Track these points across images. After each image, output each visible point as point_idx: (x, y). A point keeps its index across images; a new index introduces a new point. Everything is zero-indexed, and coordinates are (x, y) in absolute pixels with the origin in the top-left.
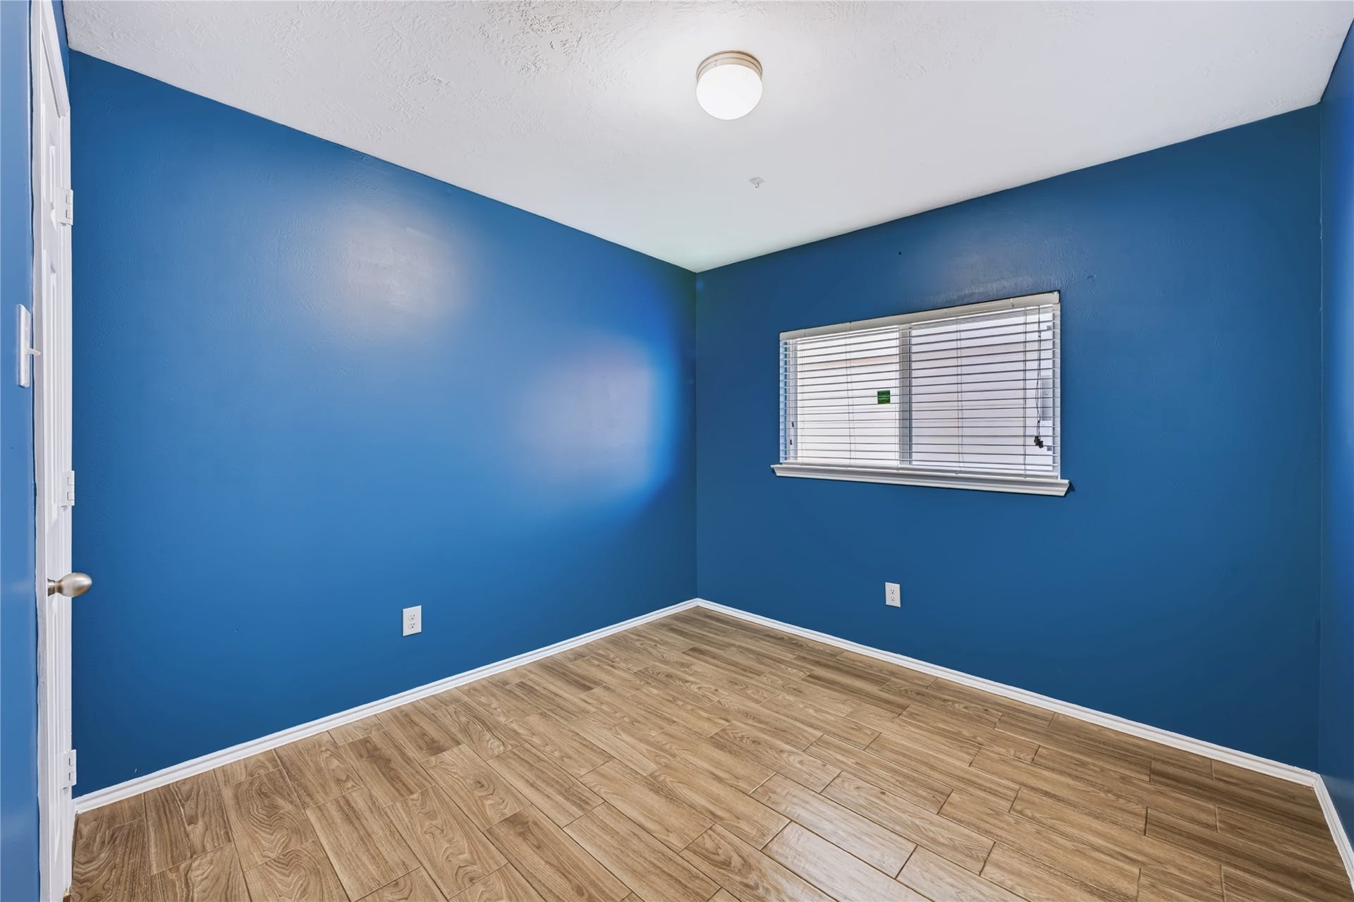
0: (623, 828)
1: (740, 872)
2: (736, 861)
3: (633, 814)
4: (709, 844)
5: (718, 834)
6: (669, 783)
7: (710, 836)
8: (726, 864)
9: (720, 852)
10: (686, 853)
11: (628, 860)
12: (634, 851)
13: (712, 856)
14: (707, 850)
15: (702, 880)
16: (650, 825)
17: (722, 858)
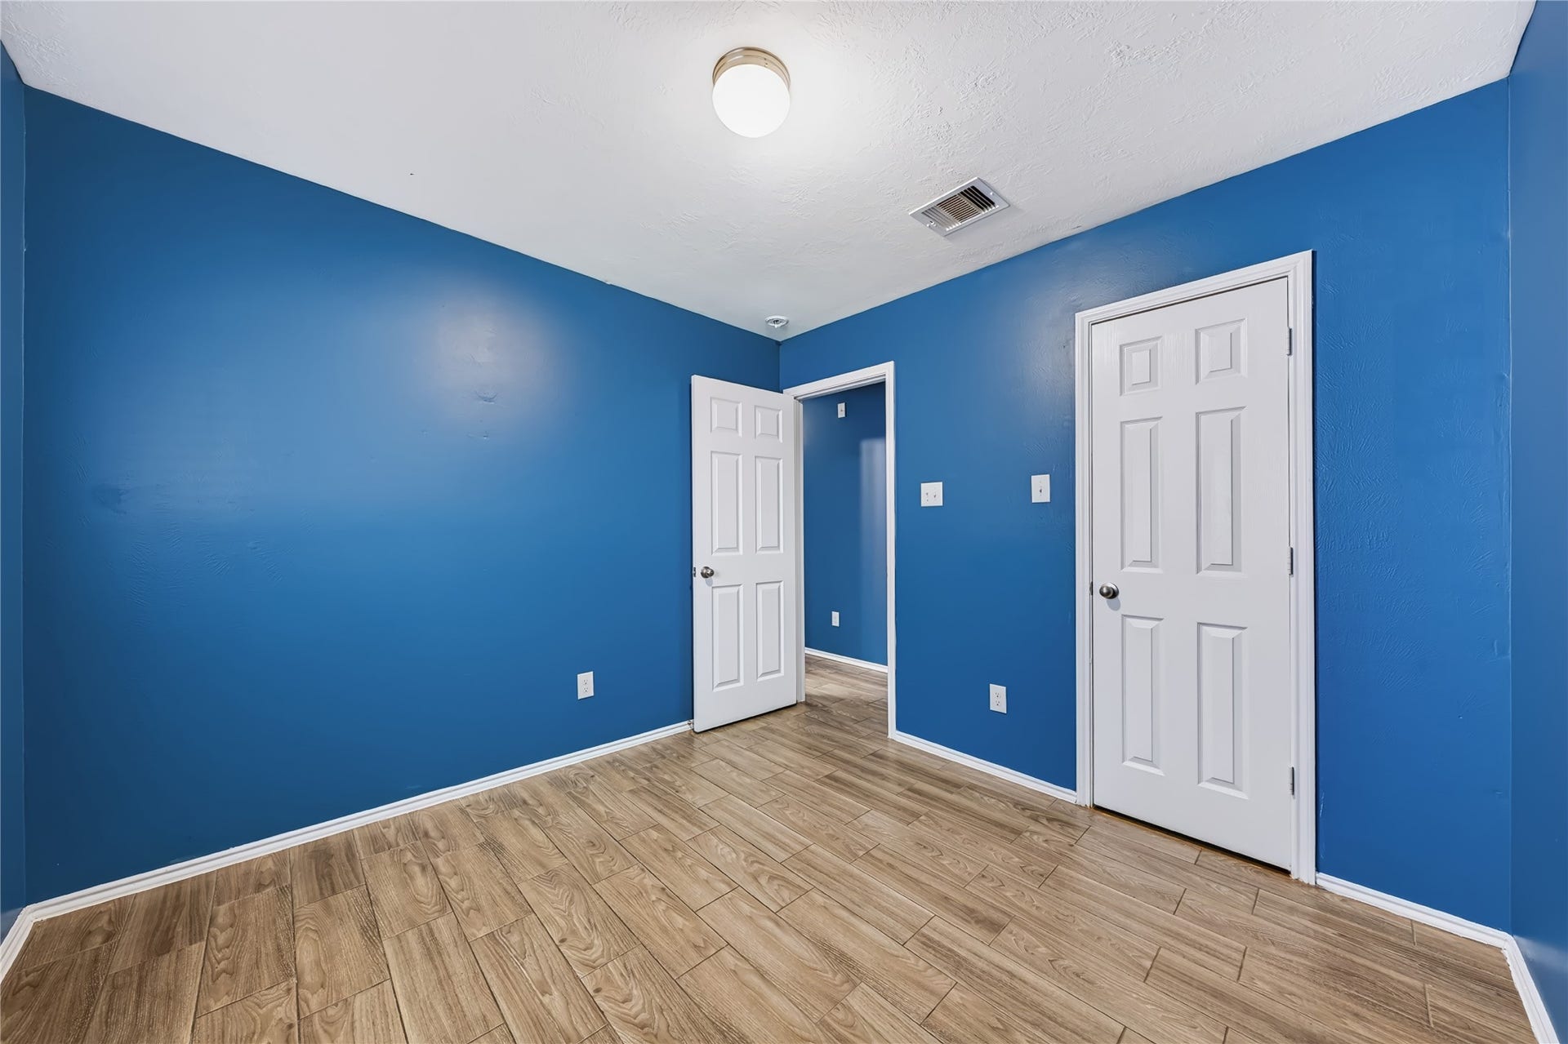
0: (870, 912)
1: (763, 871)
2: (763, 881)
3: (865, 928)
4: (786, 894)
5: (775, 901)
6: (828, 968)
7: (783, 901)
8: (772, 878)
9: (776, 887)
10: (808, 887)
11: (859, 884)
12: (855, 891)
13: (785, 884)
14: (787, 888)
15: (794, 868)
16: (844, 914)
17: (776, 882)
